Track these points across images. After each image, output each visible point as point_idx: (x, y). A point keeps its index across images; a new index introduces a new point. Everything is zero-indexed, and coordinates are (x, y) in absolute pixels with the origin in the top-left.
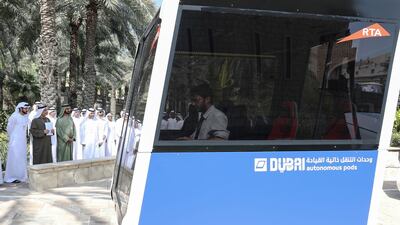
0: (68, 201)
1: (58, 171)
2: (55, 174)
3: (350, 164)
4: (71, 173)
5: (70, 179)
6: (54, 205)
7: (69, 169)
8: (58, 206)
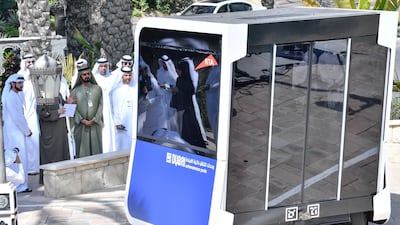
0: (103, 207)
1: (81, 172)
2: (78, 176)
3: (203, 168)
4: (99, 174)
5: (98, 182)
6: (85, 211)
7: (95, 167)
8: (89, 212)
